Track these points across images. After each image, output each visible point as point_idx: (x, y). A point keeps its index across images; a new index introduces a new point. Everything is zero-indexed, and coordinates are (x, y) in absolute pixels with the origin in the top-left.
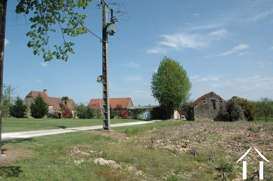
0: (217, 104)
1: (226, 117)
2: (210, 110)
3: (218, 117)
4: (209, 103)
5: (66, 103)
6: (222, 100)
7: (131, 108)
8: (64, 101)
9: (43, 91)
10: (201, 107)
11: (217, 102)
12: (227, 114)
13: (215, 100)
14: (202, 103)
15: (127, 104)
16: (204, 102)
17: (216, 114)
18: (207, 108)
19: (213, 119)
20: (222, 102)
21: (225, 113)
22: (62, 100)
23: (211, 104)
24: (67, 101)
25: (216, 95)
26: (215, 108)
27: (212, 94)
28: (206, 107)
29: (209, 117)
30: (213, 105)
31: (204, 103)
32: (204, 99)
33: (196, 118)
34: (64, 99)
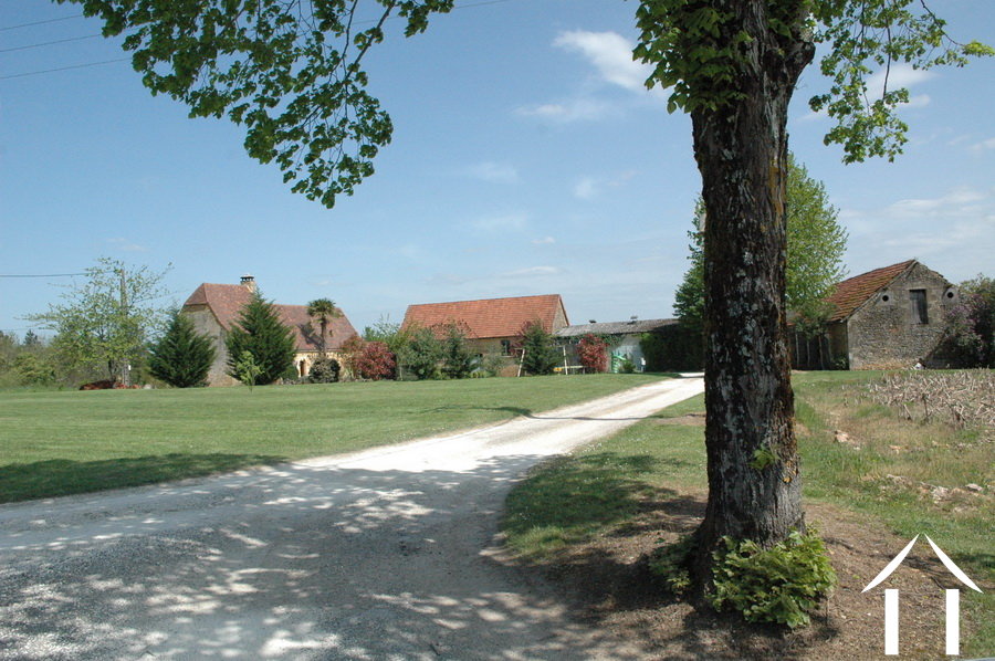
0: (934, 304)
1: (971, 352)
2: (906, 328)
3: (940, 354)
4: (906, 302)
5: (324, 323)
6: (950, 290)
7: (565, 333)
8: (317, 317)
9: (238, 282)
10: (874, 319)
11: (934, 297)
12: (976, 341)
13: (924, 291)
14: (875, 303)
15: (550, 317)
16: (886, 298)
17: (931, 339)
18: (896, 323)
19: (921, 361)
20: (950, 295)
21: (968, 338)
22: (311, 313)
23: (909, 305)
24: (327, 317)
25: (927, 271)
26: (925, 321)
27: (912, 268)
28: (894, 316)
29: (904, 356)
30: (919, 309)
31: (886, 303)
32: (885, 290)
33: (856, 359)
34: (318, 310)
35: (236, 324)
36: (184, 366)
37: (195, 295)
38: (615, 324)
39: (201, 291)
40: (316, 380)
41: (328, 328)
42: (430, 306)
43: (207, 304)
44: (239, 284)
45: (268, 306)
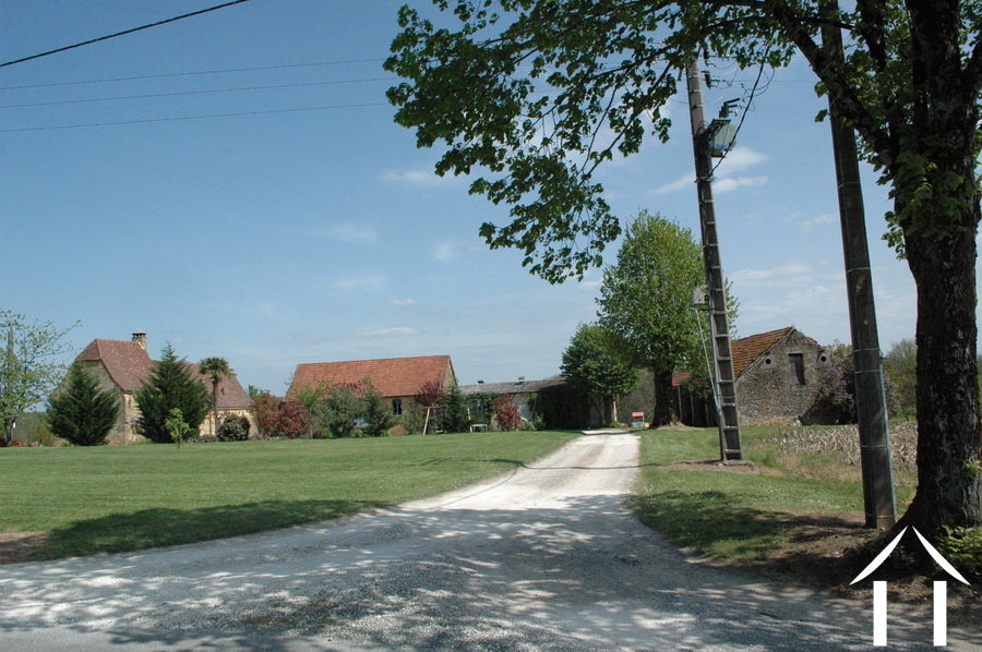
0: (810, 366)
1: (844, 409)
2: (787, 388)
3: (816, 411)
4: (786, 365)
5: (216, 381)
6: (823, 355)
8: (209, 375)
9: (129, 338)
10: (759, 380)
11: (810, 361)
12: (848, 400)
13: (801, 355)
14: (759, 366)
15: (442, 377)
16: (768, 362)
17: (808, 400)
18: (778, 383)
19: (800, 418)
20: (824, 359)
21: (841, 397)
22: (203, 371)
23: (789, 368)
24: (220, 374)
25: (803, 338)
26: (802, 382)
27: (790, 335)
28: (775, 377)
29: (785, 414)
30: (797, 371)
31: (769, 366)
32: (767, 354)
33: (744, 417)
34: (212, 368)
35: (147, 381)
36: (88, 423)
37: (87, 351)
38: (503, 385)
39: (94, 346)
40: (226, 438)
41: (220, 386)
42: (320, 365)
43: (100, 360)
44: (130, 340)
45: (181, 363)
